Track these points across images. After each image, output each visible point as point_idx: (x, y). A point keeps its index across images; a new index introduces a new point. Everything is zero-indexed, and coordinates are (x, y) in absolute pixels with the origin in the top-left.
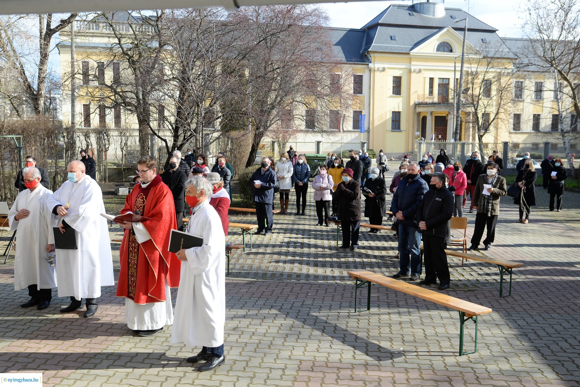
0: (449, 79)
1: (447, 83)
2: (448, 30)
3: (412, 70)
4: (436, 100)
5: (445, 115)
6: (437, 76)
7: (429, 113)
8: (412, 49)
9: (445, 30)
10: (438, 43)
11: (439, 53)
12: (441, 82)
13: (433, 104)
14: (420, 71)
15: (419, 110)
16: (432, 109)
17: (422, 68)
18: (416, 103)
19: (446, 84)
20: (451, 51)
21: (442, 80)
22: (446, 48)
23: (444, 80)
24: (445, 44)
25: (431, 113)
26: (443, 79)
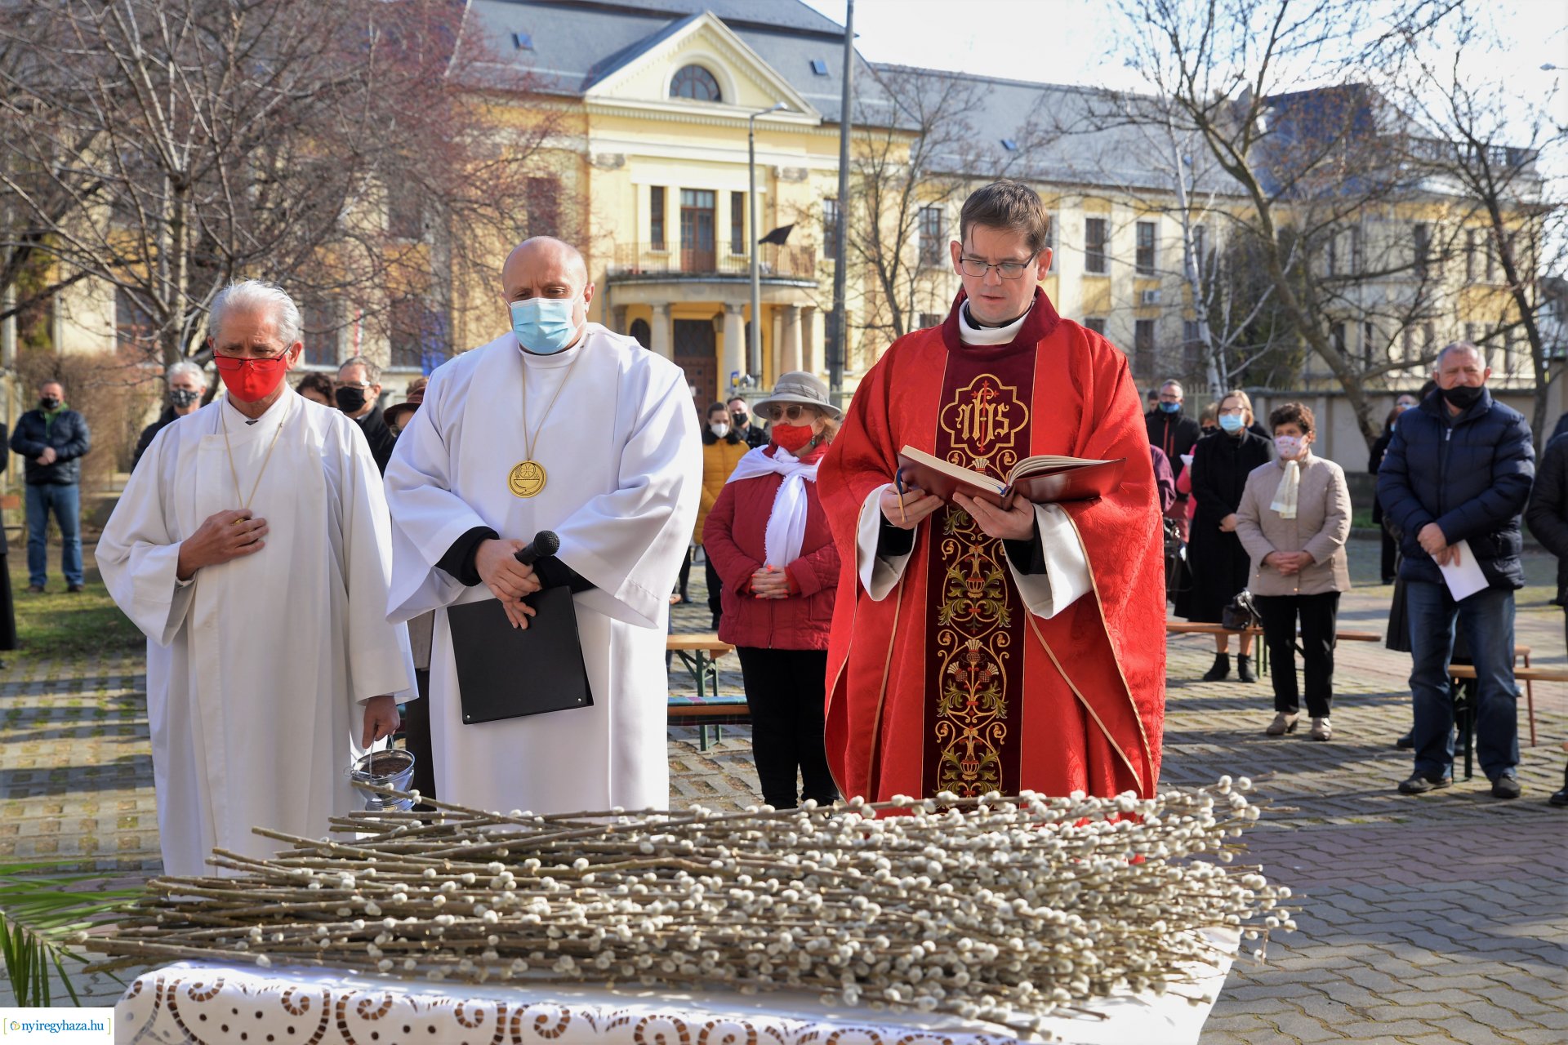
0: (713, 193)
1: (709, 205)
2: (706, 26)
3: (593, 158)
4: (675, 263)
5: (708, 317)
6: (675, 181)
7: (658, 310)
8: (589, 82)
9: (695, 25)
10: (672, 69)
11: (678, 100)
12: (690, 202)
13: (666, 278)
14: (619, 162)
15: (622, 297)
16: (670, 295)
17: (626, 150)
18: (611, 273)
19: (704, 209)
20: (718, 98)
21: (690, 196)
22: (700, 88)
23: (700, 197)
24: (699, 73)
25: (668, 308)
26: (695, 191)
